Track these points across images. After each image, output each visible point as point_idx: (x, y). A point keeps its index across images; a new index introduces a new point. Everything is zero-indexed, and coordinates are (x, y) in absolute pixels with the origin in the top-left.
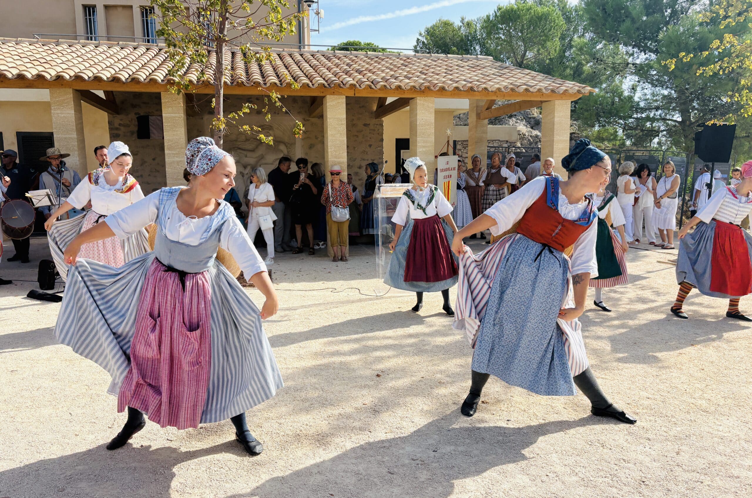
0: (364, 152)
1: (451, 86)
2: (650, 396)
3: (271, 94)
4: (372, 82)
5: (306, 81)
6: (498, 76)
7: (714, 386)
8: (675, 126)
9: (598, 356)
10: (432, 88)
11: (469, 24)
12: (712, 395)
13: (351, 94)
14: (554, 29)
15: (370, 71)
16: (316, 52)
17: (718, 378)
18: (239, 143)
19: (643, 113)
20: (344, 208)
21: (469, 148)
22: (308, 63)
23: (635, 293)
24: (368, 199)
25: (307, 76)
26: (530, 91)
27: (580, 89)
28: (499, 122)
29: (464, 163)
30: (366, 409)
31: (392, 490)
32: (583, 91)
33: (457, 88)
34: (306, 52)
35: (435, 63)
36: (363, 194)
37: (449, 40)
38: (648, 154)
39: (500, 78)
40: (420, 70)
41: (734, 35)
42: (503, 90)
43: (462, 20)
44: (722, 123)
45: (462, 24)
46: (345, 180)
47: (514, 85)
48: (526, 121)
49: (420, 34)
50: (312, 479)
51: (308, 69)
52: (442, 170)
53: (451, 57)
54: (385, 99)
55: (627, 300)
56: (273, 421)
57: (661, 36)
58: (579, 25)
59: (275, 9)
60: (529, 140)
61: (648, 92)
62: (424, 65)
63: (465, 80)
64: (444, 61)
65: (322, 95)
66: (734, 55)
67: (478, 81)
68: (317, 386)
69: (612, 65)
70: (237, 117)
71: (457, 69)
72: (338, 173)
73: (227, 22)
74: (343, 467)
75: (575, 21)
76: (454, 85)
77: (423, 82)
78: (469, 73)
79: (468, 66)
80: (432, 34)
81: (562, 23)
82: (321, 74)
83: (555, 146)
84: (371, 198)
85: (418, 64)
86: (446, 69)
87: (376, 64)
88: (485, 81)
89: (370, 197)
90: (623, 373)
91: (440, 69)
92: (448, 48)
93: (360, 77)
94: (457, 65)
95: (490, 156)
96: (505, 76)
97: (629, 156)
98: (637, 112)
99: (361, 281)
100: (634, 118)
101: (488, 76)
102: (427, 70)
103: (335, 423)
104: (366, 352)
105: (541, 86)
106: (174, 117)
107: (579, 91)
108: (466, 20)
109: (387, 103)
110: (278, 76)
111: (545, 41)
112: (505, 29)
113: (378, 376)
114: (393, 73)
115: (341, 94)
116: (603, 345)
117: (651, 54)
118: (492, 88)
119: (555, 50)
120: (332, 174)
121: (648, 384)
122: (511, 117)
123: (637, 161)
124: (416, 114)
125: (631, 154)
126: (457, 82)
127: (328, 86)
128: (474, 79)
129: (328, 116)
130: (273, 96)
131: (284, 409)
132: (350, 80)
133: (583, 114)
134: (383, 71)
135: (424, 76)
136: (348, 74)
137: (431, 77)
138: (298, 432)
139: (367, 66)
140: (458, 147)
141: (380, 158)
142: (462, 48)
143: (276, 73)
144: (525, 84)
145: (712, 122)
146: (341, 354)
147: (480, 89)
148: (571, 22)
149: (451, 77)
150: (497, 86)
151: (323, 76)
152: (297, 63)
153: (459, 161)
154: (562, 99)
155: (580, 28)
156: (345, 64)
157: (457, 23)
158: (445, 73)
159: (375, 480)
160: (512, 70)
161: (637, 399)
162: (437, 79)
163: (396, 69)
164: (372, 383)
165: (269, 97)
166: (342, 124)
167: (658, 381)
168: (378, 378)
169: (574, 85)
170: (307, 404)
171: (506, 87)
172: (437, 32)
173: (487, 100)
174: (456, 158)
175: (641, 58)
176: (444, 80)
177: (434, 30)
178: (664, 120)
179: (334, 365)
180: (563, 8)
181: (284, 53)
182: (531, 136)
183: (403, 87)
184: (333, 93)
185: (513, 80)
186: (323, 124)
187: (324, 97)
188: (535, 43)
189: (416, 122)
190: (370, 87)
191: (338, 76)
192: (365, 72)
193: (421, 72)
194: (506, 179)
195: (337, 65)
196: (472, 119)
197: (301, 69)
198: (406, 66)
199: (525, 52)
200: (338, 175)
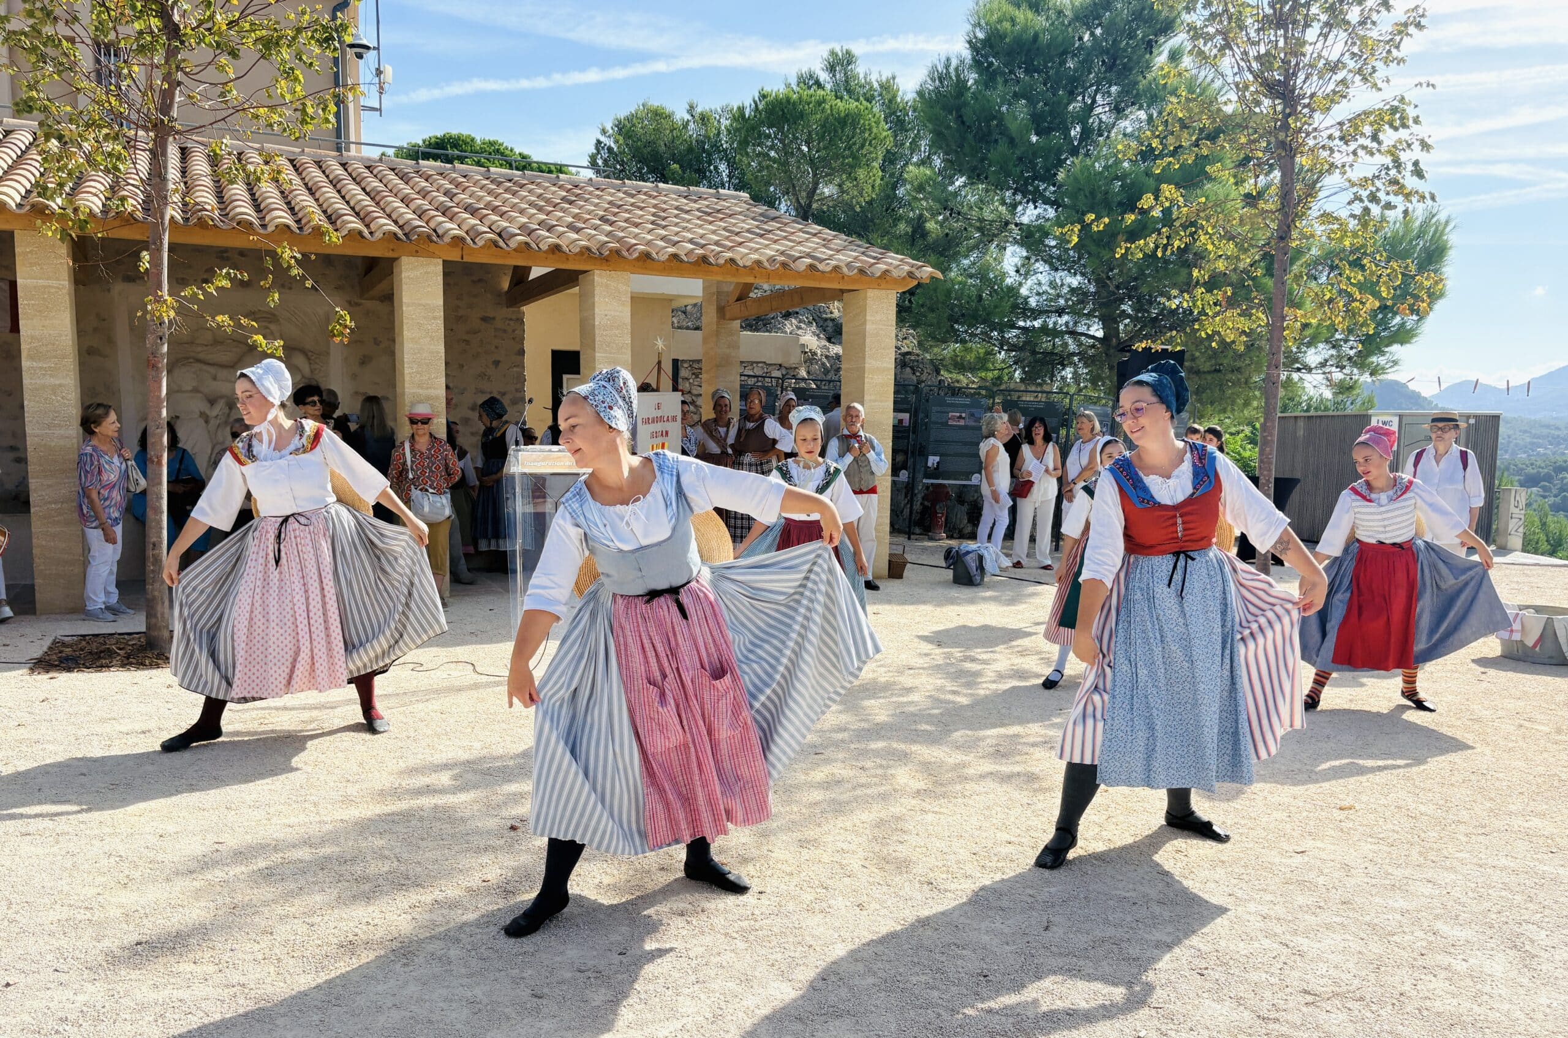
0: (482, 376)
1: (663, 251)
2: (1013, 839)
3: (279, 250)
4: (500, 235)
5: (355, 224)
6: (757, 234)
7: (1121, 818)
8: (1093, 346)
9: (930, 774)
10: (625, 254)
11: (704, 119)
12: (1116, 832)
13: (454, 256)
14: (870, 144)
15: (494, 209)
16: (375, 162)
17: (1130, 805)
18: (199, 349)
19: (1035, 319)
20: (440, 492)
21: (704, 376)
22: (358, 184)
23: (1009, 662)
24: (494, 477)
25: (357, 214)
26: (818, 270)
27: (913, 269)
28: (765, 325)
29: (696, 406)
30: (488, 889)
31: (538, 1025)
32: (918, 274)
33: (675, 256)
34: (355, 158)
35: (633, 200)
36: (480, 464)
37: (663, 148)
38: (1043, 400)
39: (762, 241)
40: (601, 213)
41: (1178, 186)
42: (766, 264)
43: (691, 109)
44: (1160, 348)
45: (690, 118)
46: (442, 434)
47: (789, 256)
48: (817, 326)
49: (604, 132)
50: (382, 1019)
51: (360, 197)
52: (647, 421)
53: (663, 190)
54: (528, 269)
55: (992, 674)
56: (296, 921)
57: (1061, 176)
58: (921, 138)
59: (288, 73)
60: (823, 364)
61: (1044, 278)
62: (610, 203)
63: (691, 241)
64: (650, 196)
65: (390, 255)
66: (1177, 224)
67: (717, 243)
68: (387, 853)
69: (978, 224)
70: (202, 297)
71: (676, 216)
72: (426, 421)
73: (177, 92)
74: (444, 992)
75: (912, 129)
76: (669, 250)
77: (606, 239)
78: (700, 226)
79: (698, 210)
80: (628, 131)
81: (885, 134)
82: (388, 210)
83: (866, 380)
84: (499, 475)
85: (597, 201)
86: (654, 215)
87: (507, 196)
88: (731, 244)
89: (496, 473)
90: (971, 802)
91: (641, 213)
92: (662, 165)
93: (474, 221)
94: (677, 208)
95: (745, 395)
96: (771, 236)
97: (1011, 401)
98: (1025, 317)
99: (478, 646)
100: (1019, 328)
101: (737, 234)
102: (615, 214)
103: (427, 916)
104: (487, 786)
105: (839, 260)
106: (45, 287)
107: (911, 275)
108: (699, 110)
109: (530, 278)
110: (292, 209)
111: (852, 167)
112: (776, 137)
113: (513, 828)
114: (543, 217)
115: (432, 255)
116: (942, 755)
117: (1047, 207)
118: (745, 259)
119: (873, 187)
120: (413, 421)
121: (1012, 819)
122: (787, 315)
123: (1025, 412)
124: (593, 304)
125: (1015, 398)
126: (675, 244)
127: (404, 238)
128: (711, 239)
129: (405, 300)
130: (286, 256)
131: (318, 898)
132: (451, 228)
133: (926, 317)
134: (522, 212)
135: (609, 228)
136: (447, 213)
137: (623, 229)
138: (351, 937)
139: (489, 199)
140: (684, 373)
141: (517, 390)
142: (690, 166)
143: (288, 203)
144: (808, 255)
145: (1144, 346)
146: (435, 791)
147: (721, 261)
148: (907, 131)
149: (663, 232)
150: (755, 256)
151: (394, 216)
152: (334, 183)
153: (683, 402)
154: (879, 287)
155: (923, 143)
156: (442, 190)
157: (681, 114)
158: (653, 223)
159: (507, 1010)
160: (786, 224)
161: (990, 845)
162: (636, 236)
163: (552, 209)
164: (502, 842)
165: (273, 254)
166: (435, 318)
167: (1029, 812)
168: (512, 834)
169: (901, 260)
170: (367, 887)
171: (771, 260)
172: (638, 129)
173: (738, 284)
174: (678, 397)
175: (1029, 214)
176: (649, 237)
177: (634, 125)
178: (1073, 333)
179: (421, 813)
180: (890, 101)
181: (305, 159)
182: (827, 357)
183: (565, 248)
184: (416, 253)
185: (787, 246)
186: (392, 313)
187: (395, 259)
188: (833, 169)
189: (594, 319)
190: (495, 244)
191: (426, 218)
192: (485, 212)
193: (601, 219)
194: (775, 442)
195: (423, 193)
196: (710, 316)
197: (343, 197)
198: (571, 203)
199: (816, 184)
200: (426, 423)
